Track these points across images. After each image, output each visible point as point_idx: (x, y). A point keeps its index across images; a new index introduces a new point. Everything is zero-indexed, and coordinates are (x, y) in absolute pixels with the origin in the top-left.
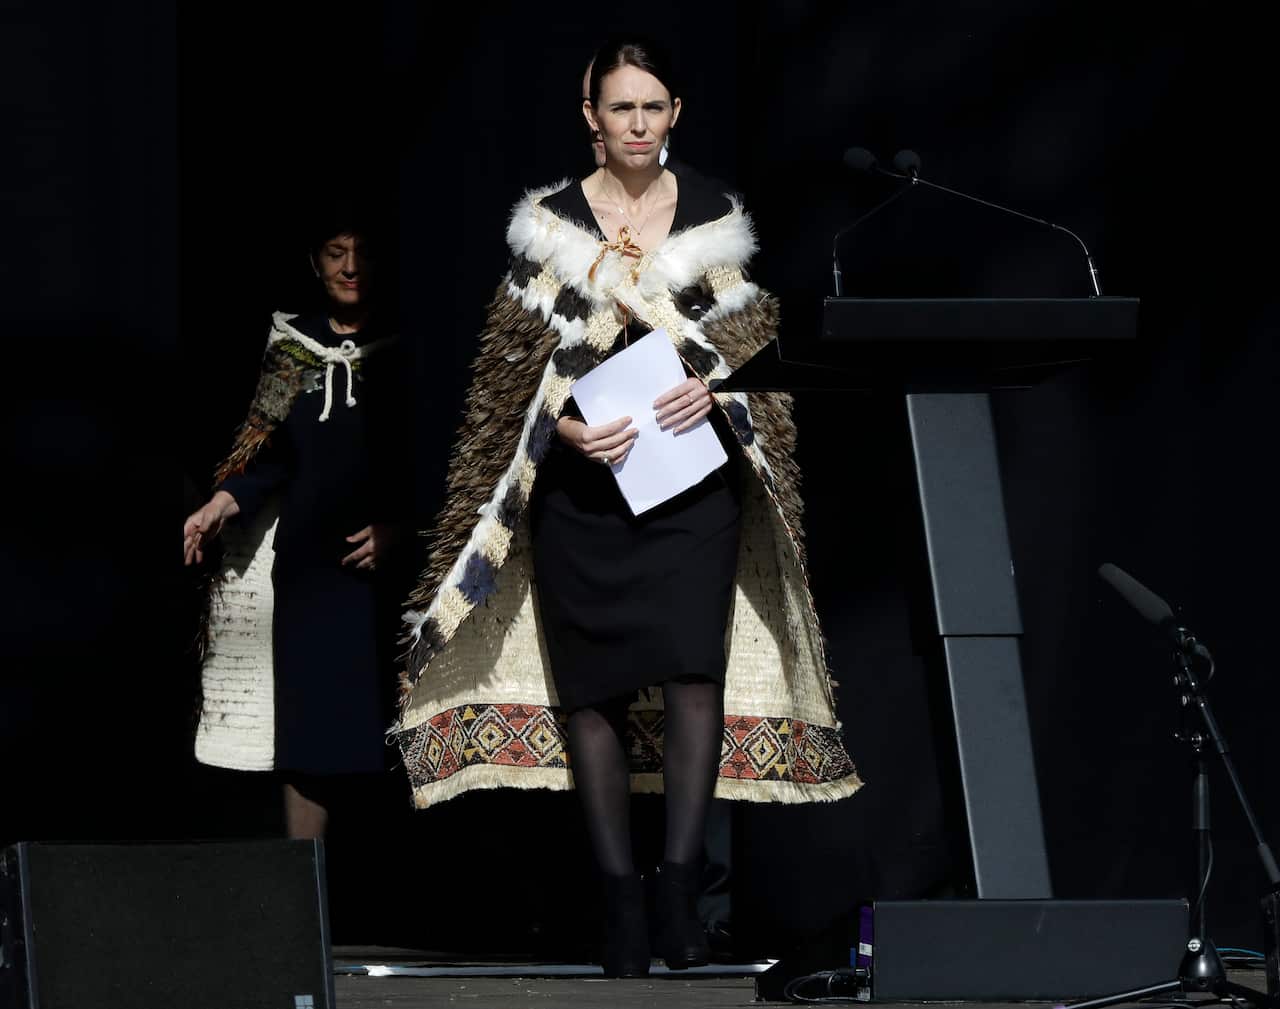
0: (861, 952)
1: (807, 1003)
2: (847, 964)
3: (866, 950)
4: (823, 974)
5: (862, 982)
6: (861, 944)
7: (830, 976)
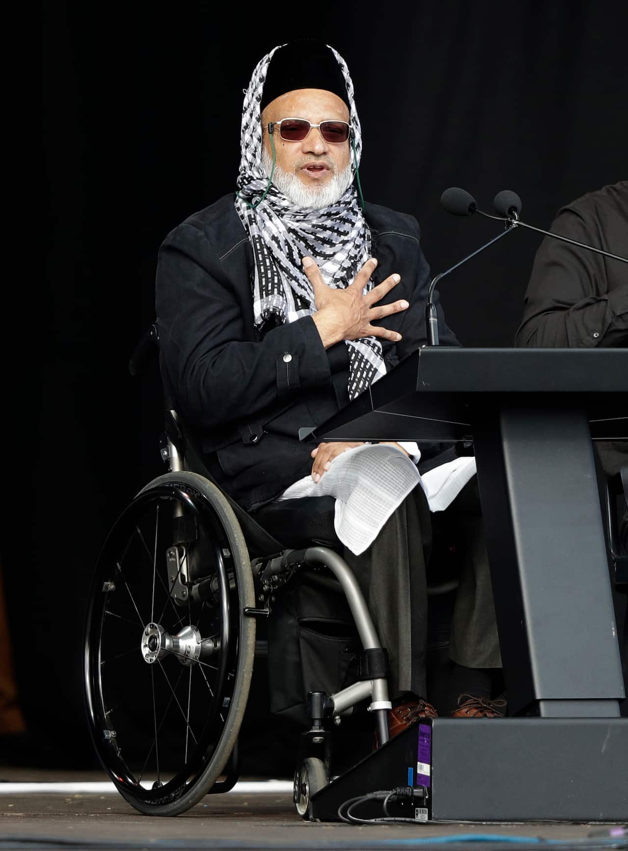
0: (419, 772)
1: (360, 824)
2: (405, 784)
3: (424, 769)
4: (379, 794)
5: (419, 802)
6: (419, 763)
7: (386, 796)
